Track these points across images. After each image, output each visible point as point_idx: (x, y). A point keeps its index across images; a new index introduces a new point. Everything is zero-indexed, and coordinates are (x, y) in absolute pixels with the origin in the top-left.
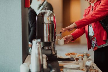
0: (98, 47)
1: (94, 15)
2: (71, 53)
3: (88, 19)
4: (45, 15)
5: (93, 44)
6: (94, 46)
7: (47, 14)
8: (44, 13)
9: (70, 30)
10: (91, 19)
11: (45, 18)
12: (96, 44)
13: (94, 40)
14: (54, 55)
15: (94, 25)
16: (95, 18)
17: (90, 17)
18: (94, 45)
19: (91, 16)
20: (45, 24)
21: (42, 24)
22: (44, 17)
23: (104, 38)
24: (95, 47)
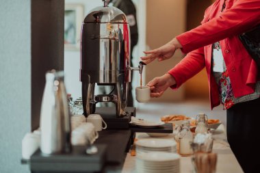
0: (235, 101)
1: (224, 19)
2: (176, 117)
3: (210, 28)
4: (103, 19)
5: (223, 93)
6: (225, 98)
7: (109, 15)
8: (100, 14)
9: (166, 56)
10: (216, 28)
11: (101, 25)
12: (230, 93)
13: (225, 84)
14: (122, 116)
15: (227, 45)
16: (227, 27)
17: (215, 24)
18: (225, 96)
19: (218, 21)
20: (101, 40)
21: (95, 38)
22: (100, 22)
23: (249, 79)
24: (227, 101)
